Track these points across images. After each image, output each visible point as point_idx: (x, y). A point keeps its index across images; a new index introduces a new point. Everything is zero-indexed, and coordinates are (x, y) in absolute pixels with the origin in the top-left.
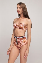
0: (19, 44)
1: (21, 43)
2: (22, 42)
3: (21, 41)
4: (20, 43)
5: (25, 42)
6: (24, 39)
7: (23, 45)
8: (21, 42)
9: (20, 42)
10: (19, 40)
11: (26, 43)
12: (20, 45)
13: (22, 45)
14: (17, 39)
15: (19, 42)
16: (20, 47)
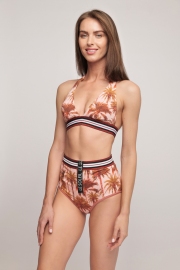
0: (88, 192)
1: (96, 191)
2: (104, 185)
3: (98, 181)
4: (95, 187)
5: (113, 183)
6: (111, 171)
7: (106, 195)
8: (96, 184)
9: (92, 184)
10: (91, 177)
11: (118, 188)
12: (93, 198)
13: (100, 198)
14: (79, 172)
15: (90, 184)
16: (91, 204)
